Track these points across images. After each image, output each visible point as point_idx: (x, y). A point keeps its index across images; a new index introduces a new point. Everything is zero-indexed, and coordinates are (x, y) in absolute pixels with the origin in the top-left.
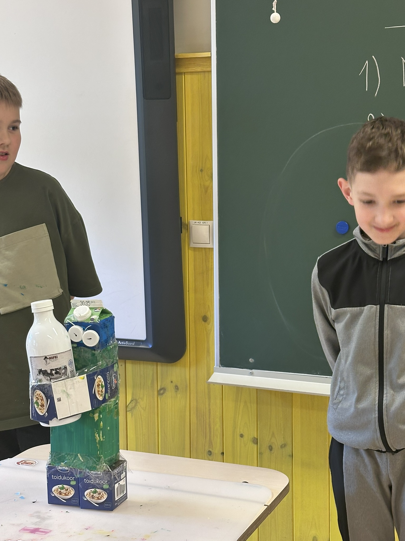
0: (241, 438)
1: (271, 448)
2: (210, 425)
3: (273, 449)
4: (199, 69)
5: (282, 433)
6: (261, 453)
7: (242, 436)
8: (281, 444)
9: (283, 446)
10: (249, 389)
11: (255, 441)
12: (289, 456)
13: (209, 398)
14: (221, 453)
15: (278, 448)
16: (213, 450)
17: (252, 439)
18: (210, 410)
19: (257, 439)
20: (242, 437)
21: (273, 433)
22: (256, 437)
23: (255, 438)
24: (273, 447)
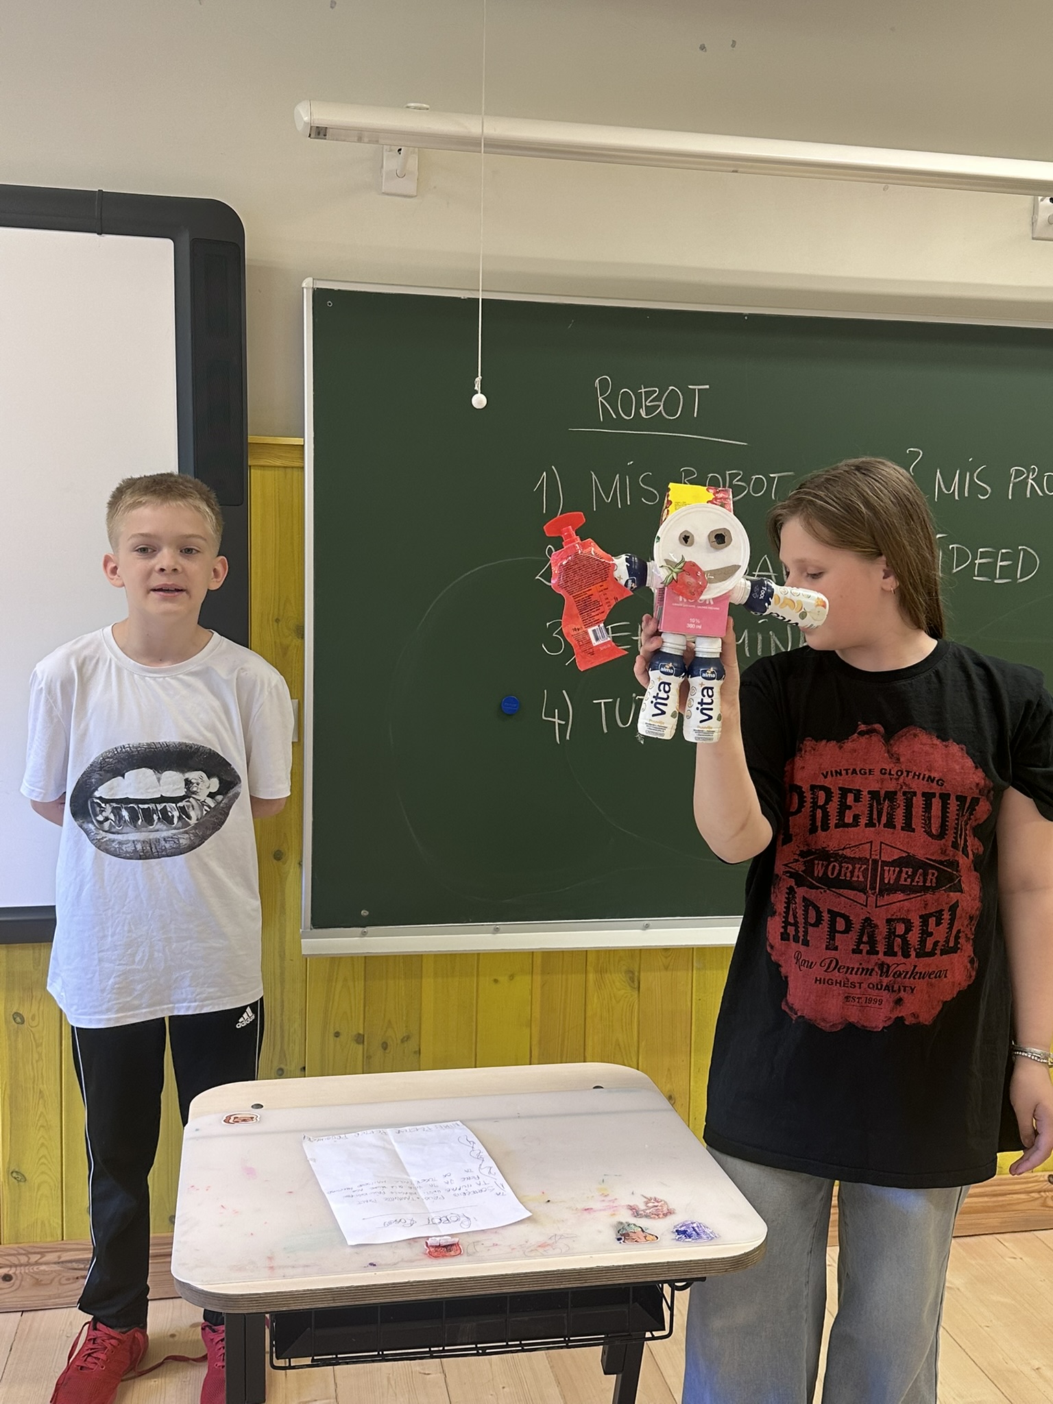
0: (335, 1038)
1: (385, 1046)
2: (282, 1027)
3: (389, 1047)
4: (278, 463)
5: (404, 1018)
6: (369, 1057)
7: (337, 1035)
8: (402, 1037)
9: (406, 1039)
10: (352, 959)
11: (360, 1039)
12: (415, 1052)
13: (282, 982)
14: (301, 1069)
15: (397, 1044)
16: (286, 1065)
17: (355, 1036)
18: (283, 1002)
19: (364, 1035)
20: (337, 1037)
21: (390, 1021)
22: (361, 1032)
23: (359, 1034)
24: (389, 1044)
